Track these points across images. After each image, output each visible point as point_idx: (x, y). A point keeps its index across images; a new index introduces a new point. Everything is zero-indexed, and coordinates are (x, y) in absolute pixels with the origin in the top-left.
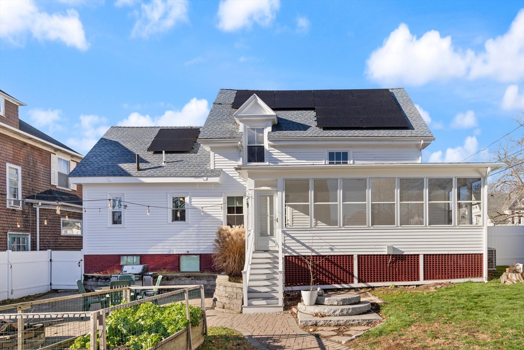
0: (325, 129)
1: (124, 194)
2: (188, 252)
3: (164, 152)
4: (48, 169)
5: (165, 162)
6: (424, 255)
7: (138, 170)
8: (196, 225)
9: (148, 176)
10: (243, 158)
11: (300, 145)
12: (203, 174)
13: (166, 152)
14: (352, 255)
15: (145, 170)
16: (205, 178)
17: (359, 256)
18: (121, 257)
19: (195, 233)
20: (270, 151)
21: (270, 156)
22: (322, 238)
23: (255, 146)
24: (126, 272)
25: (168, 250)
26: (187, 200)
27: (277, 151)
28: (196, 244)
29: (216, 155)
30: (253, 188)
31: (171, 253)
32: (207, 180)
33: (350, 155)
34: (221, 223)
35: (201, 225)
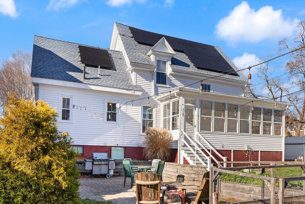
1: (72, 96)
2: (117, 145)
3: (99, 66)
5: (99, 75)
6: (261, 151)
7: (84, 79)
8: (122, 125)
9: (94, 85)
10: (154, 80)
11: (185, 76)
12: (131, 88)
13: (101, 68)
14: (231, 150)
15: (89, 79)
16: (133, 91)
17: (234, 150)
19: (122, 131)
20: (170, 78)
21: (170, 81)
23: (160, 73)
24: (96, 158)
25: (104, 143)
26: (118, 106)
27: (173, 78)
28: (122, 139)
29: (137, 75)
30: (184, 104)
31: (106, 145)
32: (134, 93)
33: (211, 87)
34: (139, 125)
35: (125, 126)
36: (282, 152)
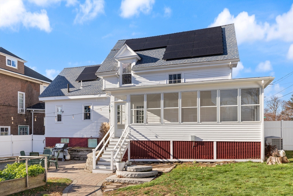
0: (168, 60)
1: (62, 105)
2: (91, 136)
3: (81, 81)
4: (39, 93)
5: (82, 87)
6: (217, 142)
7: (69, 92)
8: (96, 122)
9: (72, 95)
10: (120, 82)
11: (151, 72)
12: (98, 93)
13: (83, 81)
14: (170, 141)
15: (72, 92)
16: (99, 95)
17: (173, 142)
18: (61, 139)
19: (95, 126)
20: (134, 77)
21: (134, 80)
22: (151, 130)
23: (127, 74)
24: (57, 147)
25: (82, 135)
26: (91, 107)
27: (138, 76)
28: (96, 132)
29: (106, 81)
30: (114, 101)
31: (83, 137)
32: (100, 96)
33: (182, 76)
34: (108, 120)
35: (98, 122)
36: (260, 142)
